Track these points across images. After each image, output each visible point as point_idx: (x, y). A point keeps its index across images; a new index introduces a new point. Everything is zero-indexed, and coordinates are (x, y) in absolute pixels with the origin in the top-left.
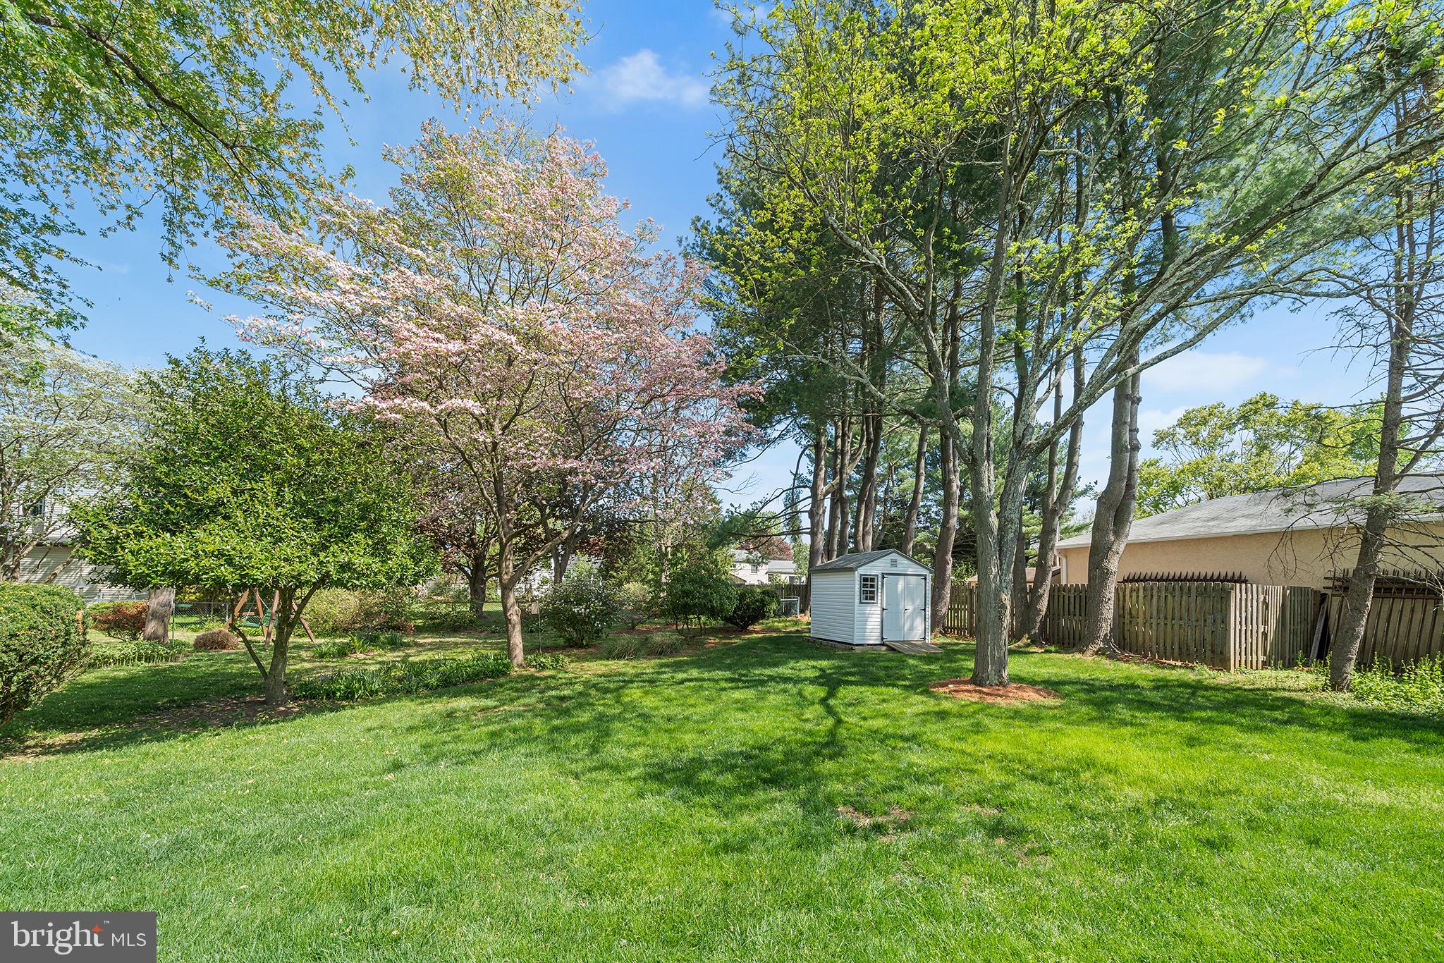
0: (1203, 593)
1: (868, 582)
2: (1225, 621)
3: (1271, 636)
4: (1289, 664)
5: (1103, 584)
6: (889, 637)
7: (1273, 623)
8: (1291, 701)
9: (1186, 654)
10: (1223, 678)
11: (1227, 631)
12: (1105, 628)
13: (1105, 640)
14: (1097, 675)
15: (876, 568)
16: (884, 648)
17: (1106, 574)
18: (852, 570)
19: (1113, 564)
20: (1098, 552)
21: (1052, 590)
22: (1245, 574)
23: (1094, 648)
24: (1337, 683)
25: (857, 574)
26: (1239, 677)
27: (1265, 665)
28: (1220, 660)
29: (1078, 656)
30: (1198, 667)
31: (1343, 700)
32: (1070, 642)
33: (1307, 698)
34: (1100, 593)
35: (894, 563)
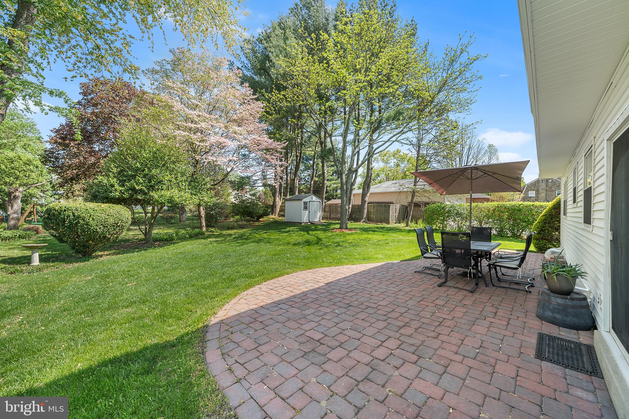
0: (385, 206)
1: (305, 203)
2: (389, 213)
3: (397, 216)
4: (400, 223)
5: (365, 204)
6: (311, 220)
7: (397, 213)
8: (399, 229)
9: (381, 222)
10: (388, 226)
11: (389, 215)
12: (365, 216)
13: (365, 219)
14: (364, 226)
15: (306, 200)
16: (309, 223)
17: (365, 201)
18: (301, 200)
19: (367, 199)
20: (364, 195)
21: (352, 206)
22: (393, 202)
23: (362, 221)
24: (407, 225)
25: (302, 201)
26: (392, 226)
27: (396, 223)
28: (388, 223)
29: (359, 223)
30: (384, 224)
31: (408, 228)
32: (357, 220)
33: (402, 228)
34: (364, 207)
35: (312, 198)
